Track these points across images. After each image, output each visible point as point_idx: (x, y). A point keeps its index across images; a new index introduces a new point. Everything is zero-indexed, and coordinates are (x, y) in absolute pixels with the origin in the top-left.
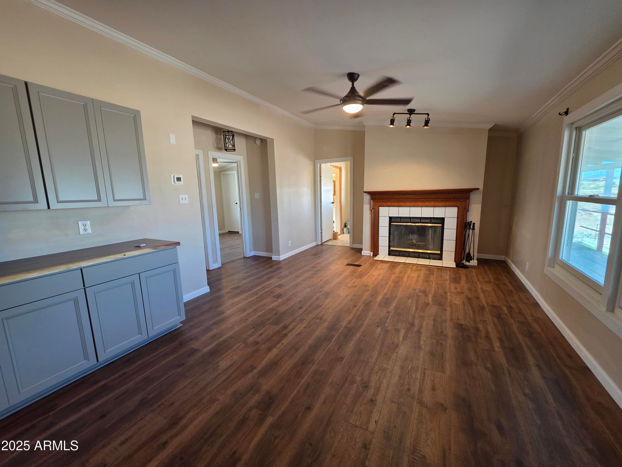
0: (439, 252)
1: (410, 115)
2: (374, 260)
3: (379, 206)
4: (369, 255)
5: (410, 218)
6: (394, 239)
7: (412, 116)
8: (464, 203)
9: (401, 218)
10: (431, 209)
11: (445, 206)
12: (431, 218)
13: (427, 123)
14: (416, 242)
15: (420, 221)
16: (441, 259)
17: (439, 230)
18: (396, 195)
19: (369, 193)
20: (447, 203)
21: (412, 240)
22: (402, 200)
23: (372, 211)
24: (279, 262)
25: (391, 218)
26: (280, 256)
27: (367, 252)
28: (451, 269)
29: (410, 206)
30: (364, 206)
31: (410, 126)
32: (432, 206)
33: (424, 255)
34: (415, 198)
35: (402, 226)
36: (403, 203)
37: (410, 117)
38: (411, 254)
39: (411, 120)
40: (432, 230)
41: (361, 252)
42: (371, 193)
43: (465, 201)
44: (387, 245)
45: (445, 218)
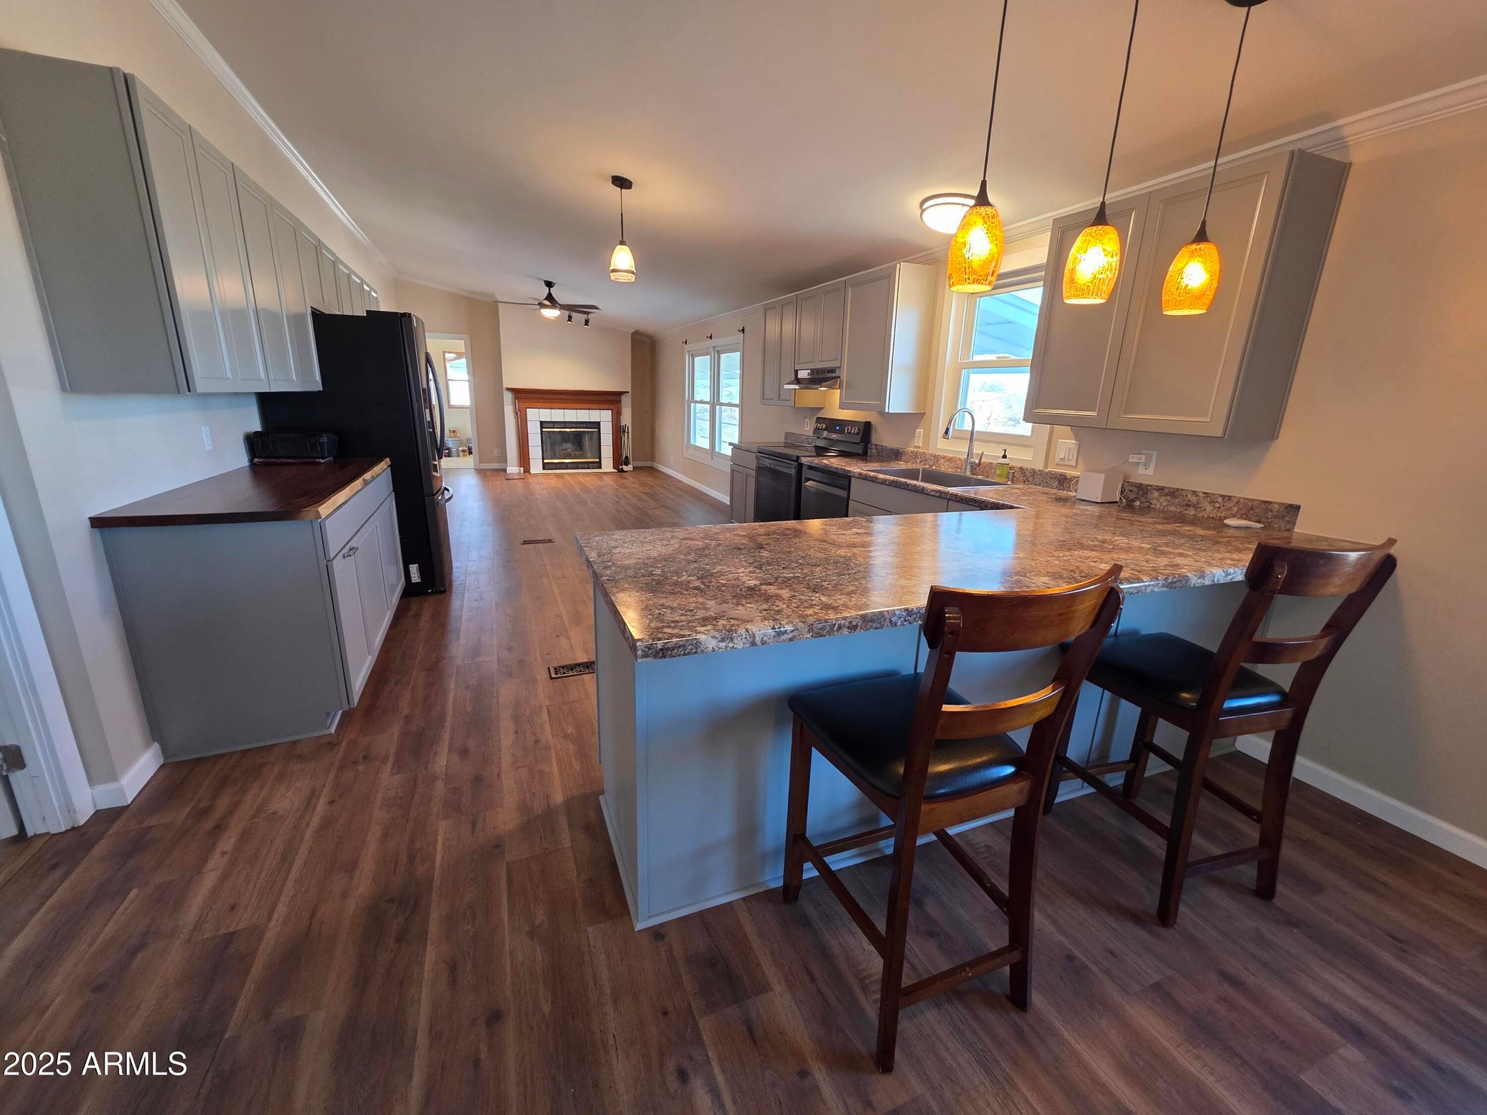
0: (598, 460)
2: (525, 476)
3: (525, 407)
4: (518, 471)
5: (564, 422)
6: (546, 449)
9: (554, 422)
10: (586, 412)
11: (600, 409)
12: (586, 423)
13: (587, 322)
14: (572, 450)
15: (576, 426)
16: (600, 467)
17: (596, 435)
18: (547, 394)
19: (510, 391)
20: (601, 406)
21: (566, 448)
22: (554, 400)
23: (517, 414)
25: (542, 423)
27: (513, 469)
28: (611, 473)
29: (564, 409)
30: (506, 406)
32: (586, 409)
34: (568, 399)
35: (556, 433)
36: (556, 404)
38: (569, 466)
40: (588, 435)
41: (505, 470)
42: (513, 391)
43: (617, 404)
44: (541, 457)
45: (601, 422)
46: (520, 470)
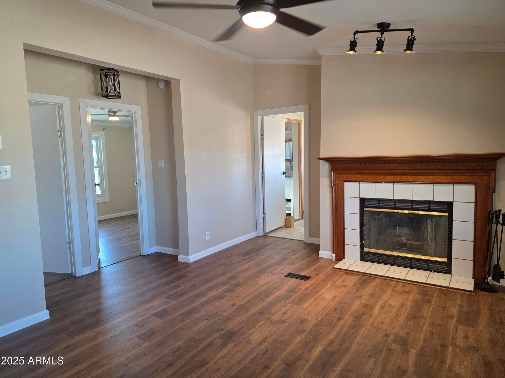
0: (445, 260)
1: (382, 34)
2: (334, 269)
3: (343, 181)
4: (329, 257)
5: (395, 201)
6: (368, 234)
7: (386, 34)
8: (486, 177)
9: (380, 200)
10: (429, 187)
11: (454, 183)
12: (429, 202)
13: (410, 45)
14: (407, 240)
15: (412, 207)
16: (449, 272)
17: (444, 223)
18: (370, 163)
19: (326, 161)
20: (456, 178)
21: (399, 236)
22: (381, 171)
23: (332, 187)
24: (187, 265)
25: (363, 201)
26: (189, 256)
27: (325, 254)
28: (464, 292)
29: (393, 182)
30: (321, 180)
31: (383, 51)
32: (430, 183)
33: (419, 263)
34: (402, 168)
35: (382, 215)
36: (383, 177)
37: (382, 37)
38: (398, 261)
39: (383, 42)
40: (432, 221)
41: (319, 253)
43: (488, 175)
44: (358, 244)
45: (455, 204)
46: (332, 257)
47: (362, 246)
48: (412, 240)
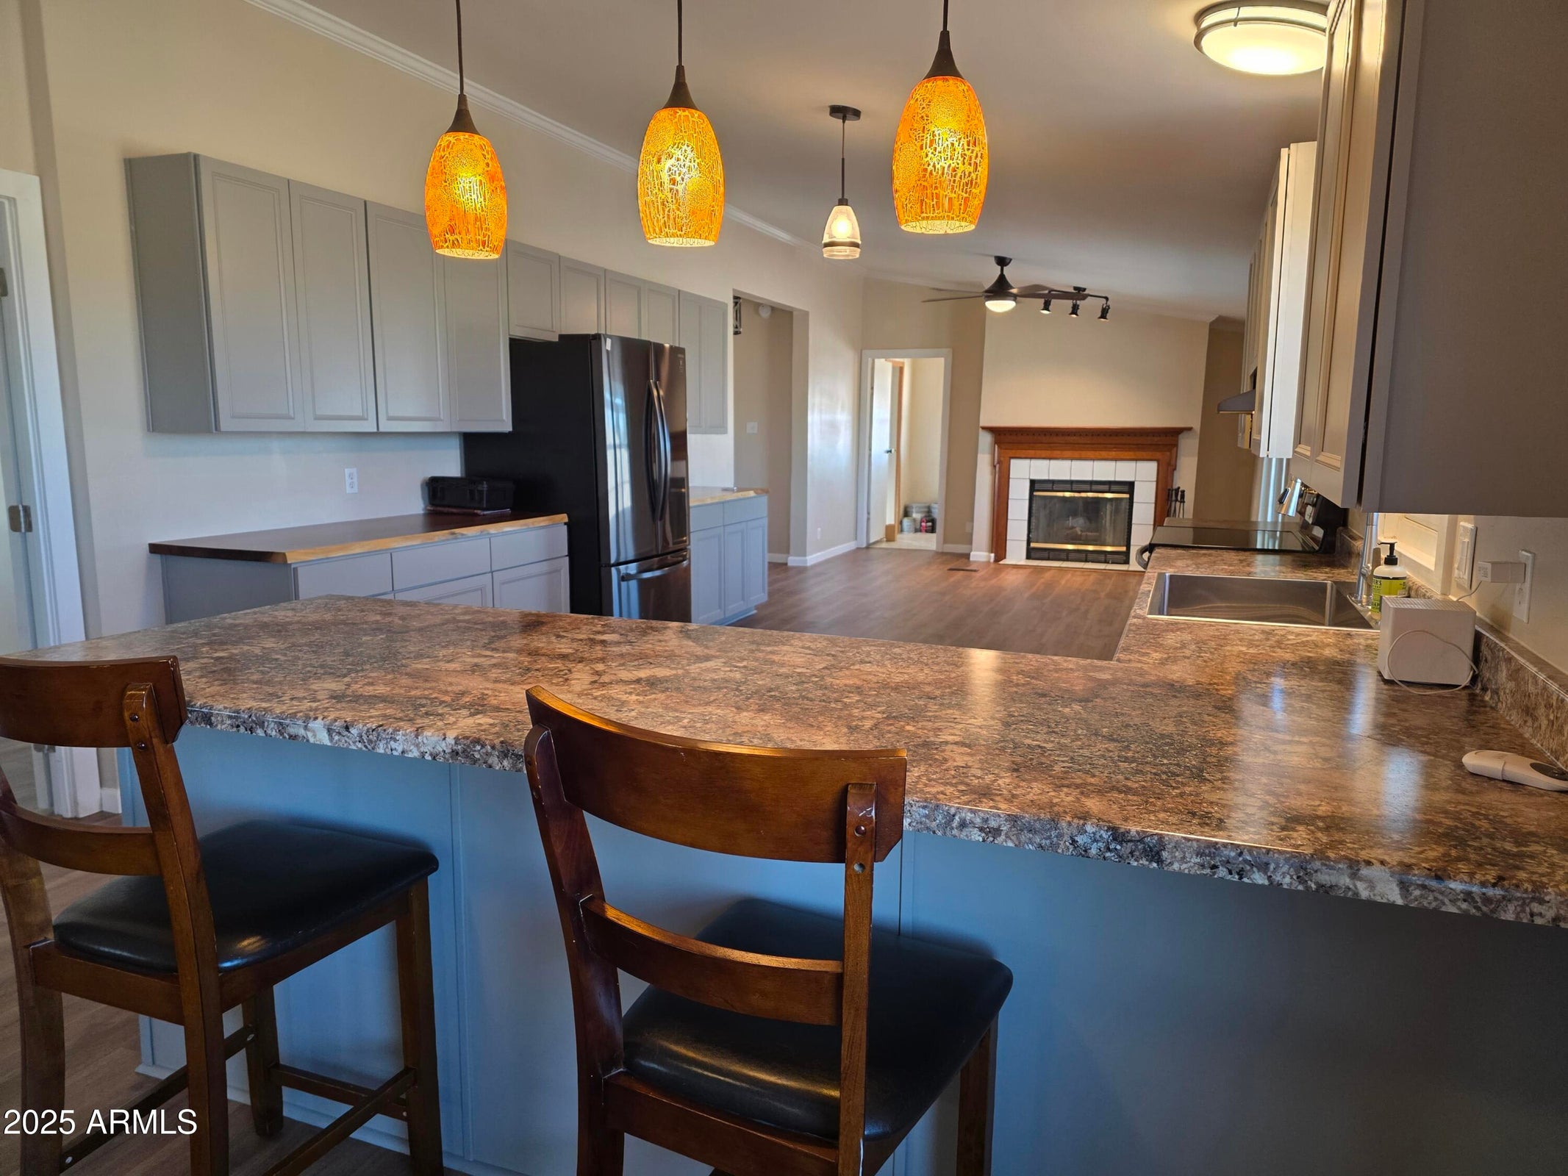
0: (1124, 549)
2: (1000, 565)
3: (1009, 457)
4: (984, 560)
5: (1072, 482)
6: (1037, 527)
8: (1168, 453)
9: (1053, 482)
10: (1110, 465)
11: (1136, 460)
12: (1110, 483)
13: (1105, 312)
14: (1082, 530)
15: (1090, 489)
16: (1124, 562)
17: (1125, 505)
18: (1045, 435)
19: (990, 431)
20: (1140, 454)
21: (1074, 526)
22: (1057, 445)
23: (995, 467)
25: (1033, 482)
26: (806, 556)
27: (981, 555)
29: (1072, 459)
30: (980, 456)
32: (1112, 460)
33: (1095, 555)
34: (1082, 442)
35: (1056, 500)
36: (1059, 452)
37: (1077, 300)
38: (1071, 555)
39: (1078, 306)
40: (1112, 505)
41: (967, 556)
42: (993, 431)
43: (1170, 451)
44: (1025, 538)
45: (1136, 483)
46: (990, 557)
47: (1029, 542)
48: (1088, 530)
